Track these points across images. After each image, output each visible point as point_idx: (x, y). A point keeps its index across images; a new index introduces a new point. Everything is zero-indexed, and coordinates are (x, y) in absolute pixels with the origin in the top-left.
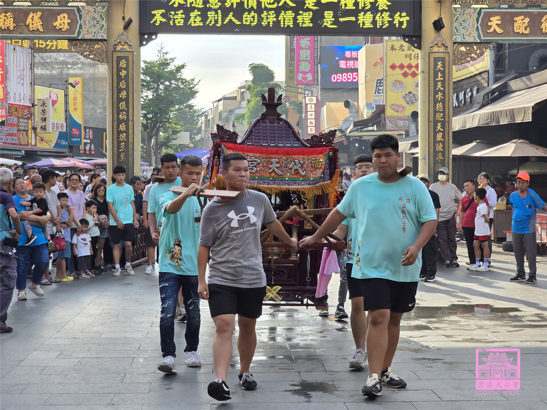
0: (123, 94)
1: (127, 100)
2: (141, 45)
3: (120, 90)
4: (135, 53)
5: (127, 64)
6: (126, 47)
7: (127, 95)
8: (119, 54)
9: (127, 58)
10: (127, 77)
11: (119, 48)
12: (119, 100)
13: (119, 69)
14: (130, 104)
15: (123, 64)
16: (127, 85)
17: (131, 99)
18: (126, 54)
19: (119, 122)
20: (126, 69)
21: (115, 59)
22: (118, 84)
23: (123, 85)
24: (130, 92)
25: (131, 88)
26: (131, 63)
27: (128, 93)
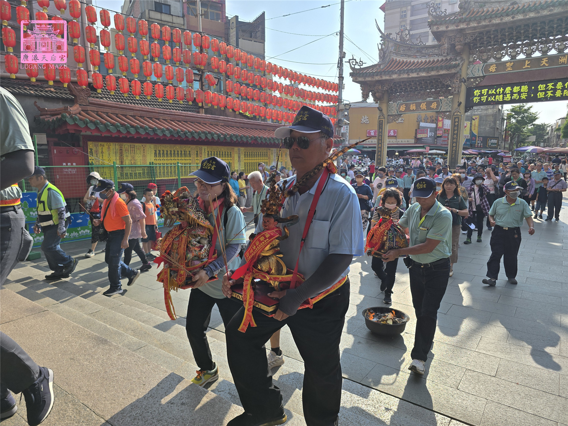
0: (456, 132)
1: (457, 134)
2: (466, 112)
3: (454, 130)
4: (462, 115)
5: (458, 120)
6: (459, 113)
7: (457, 132)
8: (455, 116)
9: (458, 118)
10: (458, 125)
11: (455, 114)
12: (454, 134)
13: (455, 122)
14: (459, 136)
15: (457, 120)
16: (458, 128)
17: (459, 134)
18: (458, 116)
19: (453, 142)
20: (458, 122)
21: (453, 118)
22: (454, 128)
23: (456, 128)
24: (459, 131)
25: (459, 129)
26: (460, 120)
27: (458, 131)
